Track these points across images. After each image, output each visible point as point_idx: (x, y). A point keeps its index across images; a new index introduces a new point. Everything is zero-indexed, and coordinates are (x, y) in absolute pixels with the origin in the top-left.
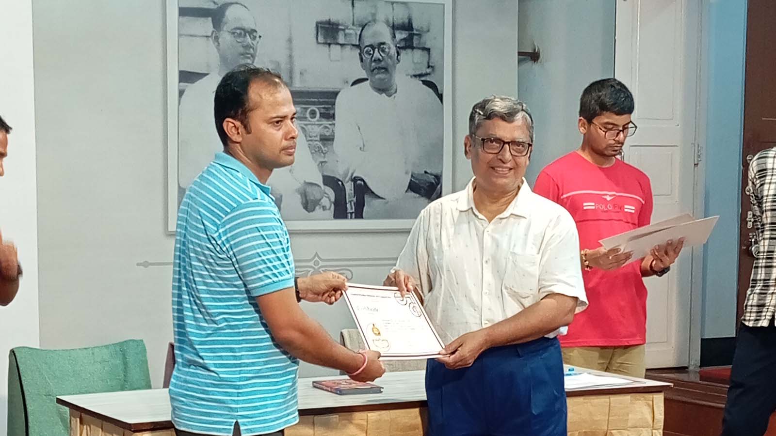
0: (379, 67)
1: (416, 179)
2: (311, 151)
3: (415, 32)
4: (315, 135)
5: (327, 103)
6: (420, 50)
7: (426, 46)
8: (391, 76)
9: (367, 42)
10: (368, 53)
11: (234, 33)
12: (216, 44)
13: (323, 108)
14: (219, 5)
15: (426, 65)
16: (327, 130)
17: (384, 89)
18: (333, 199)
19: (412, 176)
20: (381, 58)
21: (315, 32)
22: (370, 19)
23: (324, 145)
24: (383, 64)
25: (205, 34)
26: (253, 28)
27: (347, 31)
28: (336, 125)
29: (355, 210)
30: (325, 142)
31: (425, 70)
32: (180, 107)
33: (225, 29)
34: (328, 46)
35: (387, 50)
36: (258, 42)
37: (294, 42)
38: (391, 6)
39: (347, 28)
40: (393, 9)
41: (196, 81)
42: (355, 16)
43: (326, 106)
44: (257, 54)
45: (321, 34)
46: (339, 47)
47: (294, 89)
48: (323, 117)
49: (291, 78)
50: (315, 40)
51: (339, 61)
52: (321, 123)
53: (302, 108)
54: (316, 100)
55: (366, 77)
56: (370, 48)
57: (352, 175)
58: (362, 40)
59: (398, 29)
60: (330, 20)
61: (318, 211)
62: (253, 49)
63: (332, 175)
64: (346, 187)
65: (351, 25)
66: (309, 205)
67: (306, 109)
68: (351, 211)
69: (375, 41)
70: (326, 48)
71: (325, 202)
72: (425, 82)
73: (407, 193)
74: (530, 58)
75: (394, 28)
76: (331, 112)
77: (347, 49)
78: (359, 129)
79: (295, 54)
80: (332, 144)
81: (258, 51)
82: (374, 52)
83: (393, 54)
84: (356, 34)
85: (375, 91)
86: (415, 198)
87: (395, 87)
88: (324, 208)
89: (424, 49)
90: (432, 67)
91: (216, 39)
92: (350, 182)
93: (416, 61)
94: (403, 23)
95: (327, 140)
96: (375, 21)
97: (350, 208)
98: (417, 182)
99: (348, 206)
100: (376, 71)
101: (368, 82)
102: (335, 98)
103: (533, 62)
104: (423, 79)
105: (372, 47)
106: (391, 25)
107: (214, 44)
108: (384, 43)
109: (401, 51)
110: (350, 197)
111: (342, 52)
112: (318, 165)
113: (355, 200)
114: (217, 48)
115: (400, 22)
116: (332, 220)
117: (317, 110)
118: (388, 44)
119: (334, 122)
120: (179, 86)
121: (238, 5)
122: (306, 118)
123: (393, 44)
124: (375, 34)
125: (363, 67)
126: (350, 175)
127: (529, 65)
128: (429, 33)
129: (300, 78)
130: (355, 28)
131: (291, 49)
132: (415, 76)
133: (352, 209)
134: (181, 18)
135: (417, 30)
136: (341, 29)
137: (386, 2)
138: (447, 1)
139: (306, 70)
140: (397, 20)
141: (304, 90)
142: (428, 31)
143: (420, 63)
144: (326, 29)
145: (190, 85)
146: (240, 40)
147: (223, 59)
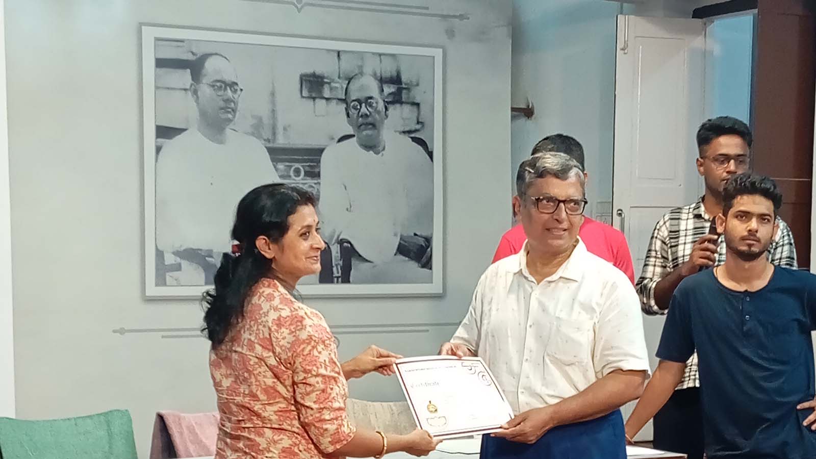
0: (366, 123)
1: (406, 242)
3: (404, 86)
5: (312, 161)
6: (408, 106)
7: (417, 100)
8: (379, 132)
9: (354, 96)
10: (355, 108)
11: (213, 86)
12: (195, 96)
13: (308, 166)
14: (198, 56)
15: (416, 122)
17: (371, 146)
19: (401, 239)
20: (368, 114)
21: (299, 86)
22: (357, 72)
24: (370, 120)
25: (183, 87)
26: (235, 81)
27: (333, 85)
28: (321, 185)
29: (342, 273)
31: (414, 126)
32: (157, 165)
33: (204, 81)
34: (312, 100)
35: (374, 105)
36: (239, 96)
37: (277, 95)
38: (379, 59)
40: (381, 61)
41: (174, 137)
42: (341, 68)
43: (312, 164)
44: (239, 108)
45: (306, 87)
46: (324, 101)
47: (276, 145)
48: (308, 176)
49: (274, 134)
50: (299, 94)
51: (323, 116)
52: (305, 181)
53: (286, 166)
54: (301, 157)
55: (352, 133)
56: (356, 103)
57: (338, 237)
58: (348, 94)
59: (386, 82)
60: (314, 72)
62: (234, 102)
65: (337, 78)
67: (291, 167)
68: (337, 275)
69: (362, 95)
70: (311, 102)
72: (414, 139)
73: (396, 256)
74: (523, 114)
75: (382, 81)
76: (318, 170)
77: (332, 104)
78: (346, 188)
79: (278, 108)
80: (318, 203)
81: (239, 105)
82: (361, 107)
83: (381, 110)
84: (342, 87)
85: (362, 148)
86: (405, 261)
87: (382, 143)
89: (413, 104)
90: (421, 123)
91: (195, 92)
92: (336, 244)
93: (405, 116)
94: (391, 77)
96: (362, 73)
97: (337, 272)
98: (406, 244)
99: (335, 269)
100: (363, 127)
101: (355, 139)
102: (321, 156)
103: (527, 118)
104: (413, 135)
105: (358, 100)
106: (379, 78)
107: (193, 96)
108: (371, 98)
109: (389, 105)
110: (336, 260)
111: (327, 107)
113: (341, 265)
114: (195, 102)
115: (388, 76)
116: (317, 284)
117: (301, 168)
118: (376, 99)
119: (319, 181)
120: (156, 142)
121: (218, 56)
122: (290, 176)
123: (381, 98)
124: (362, 88)
125: (350, 123)
126: (336, 236)
127: (522, 121)
128: (418, 88)
129: (284, 133)
130: (340, 81)
131: (273, 103)
132: (404, 132)
133: (338, 273)
134: (158, 69)
135: (405, 84)
136: (327, 83)
137: (374, 54)
138: (438, 53)
139: (289, 126)
140: (385, 72)
141: (287, 146)
142: (418, 85)
143: (409, 119)
144: (311, 82)
145: (167, 140)
146: (220, 93)
147: (203, 114)
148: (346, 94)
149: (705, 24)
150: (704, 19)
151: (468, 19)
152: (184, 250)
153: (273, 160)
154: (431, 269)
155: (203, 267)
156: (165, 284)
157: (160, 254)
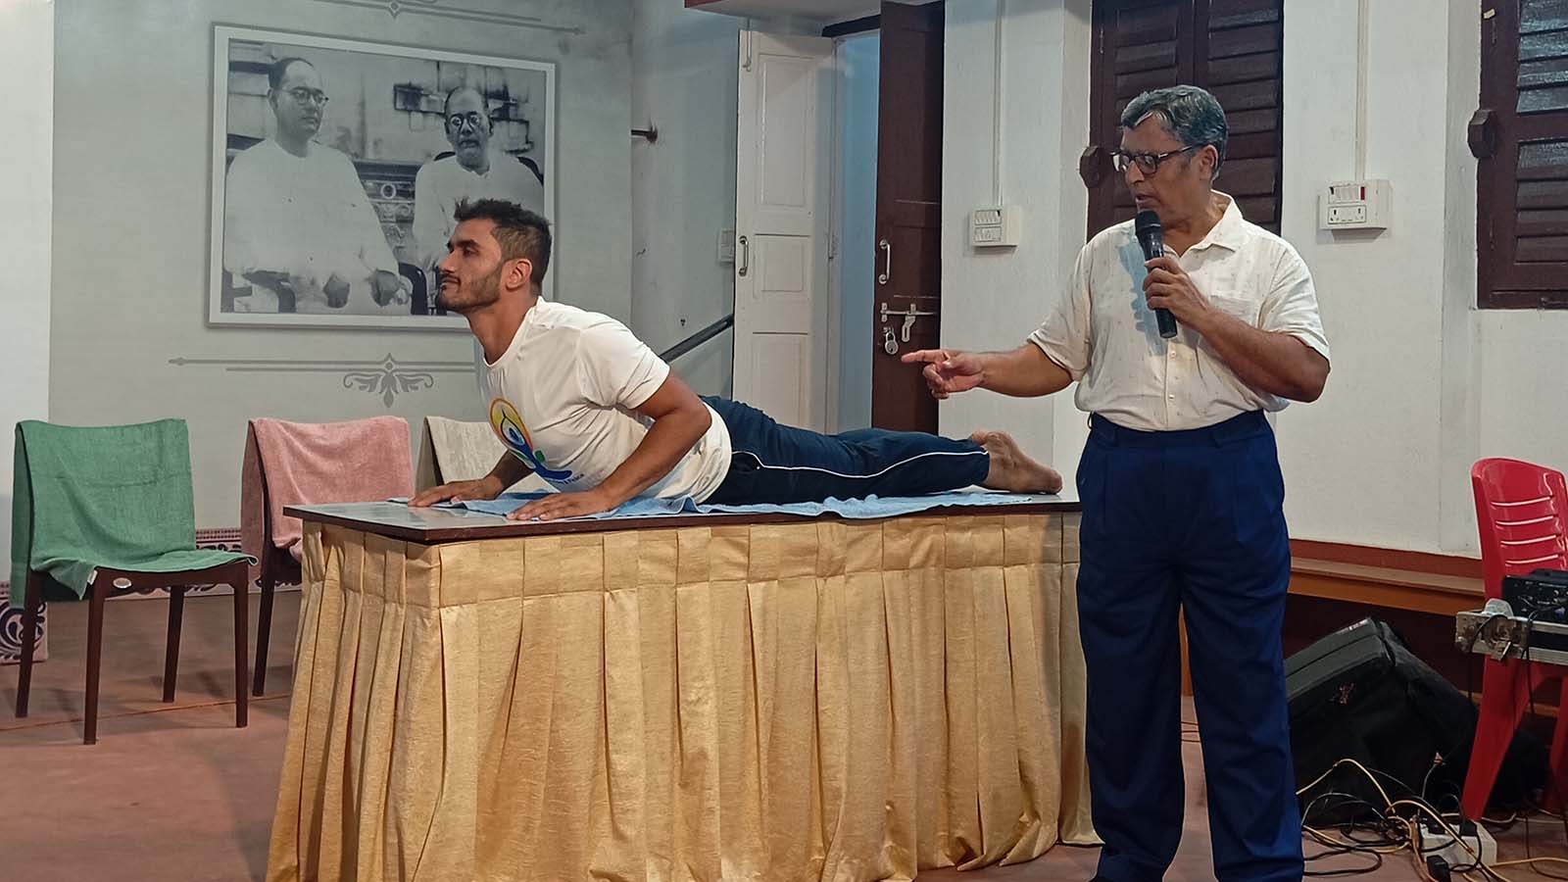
0: (468, 140)
2: (385, 234)
3: (511, 101)
4: (390, 215)
6: (516, 123)
7: (526, 118)
8: (482, 150)
9: (455, 110)
10: (455, 123)
11: (295, 93)
12: (274, 105)
13: (401, 184)
14: (279, 60)
15: (524, 140)
17: (473, 165)
18: (411, 292)
20: (471, 130)
21: (392, 96)
22: (458, 83)
23: (401, 228)
24: (473, 136)
26: (318, 87)
27: (431, 97)
28: (416, 206)
30: (404, 224)
31: (522, 146)
32: (228, 177)
33: (285, 88)
34: (407, 113)
35: (478, 121)
36: (324, 105)
37: (367, 106)
38: (484, 72)
39: (431, 93)
40: (486, 74)
41: (248, 147)
42: (441, 79)
44: (323, 119)
45: (400, 99)
46: (420, 115)
47: (364, 161)
48: (401, 195)
49: (363, 148)
50: (392, 105)
51: (421, 130)
52: (396, 201)
53: (372, 183)
54: (393, 175)
55: (451, 150)
56: (458, 118)
57: (433, 264)
58: (448, 109)
59: (491, 97)
60: (410, 83)
61: (393, 305)
62: (318, 112)
63: (410, 263)
65: (435, 90)
66: (381, 297)
67: (382, 184)
69: (464, 110)
70: (404, 116)
71: (401, 293)
72: (522, 160)
74: (645, 137)
75: (488, 96)
76: (411, 190)
77: (430, 118)
78: (443, 211)
79: (368, 121)
80: (411, 228)
81: (324, 116)
82: (463, 123)
83: (485, 127)
85: (465, 168)
87: (487, 164)
88: (400, 301)
89: (522, 121)
90: (531, 143)
91: (274, 99)
92: (431, 272)
93: (512, 134)
94: (498, 91)
95: (405, 221)
96: (464, 87)
99: (429, 299)
100: (464, 145)
101: (454, 157)
102: (416, 174)
103: (650, 141)
104: (520, 156)
105: (459, 115)
107: (271, 105)
108: (475, 113)
109: (495, 122)
110: (431, 290)
111: (424, 121)
112: (394, 252)
114: (274, 110)
115: (494, 89)
116: (408, 315)
117: (393, 187)
118: (480, 114)
119: (413, 202)
120: (227, 152)
121: (301, 62)
122: (379, 196)
123: (485, 114)
124: (464, 102)
125: (450, 139)
126: (431, 263)
127: (644, 145)
128: (526, 104)
129: (374, 148)
130: (440, 94)
131: (362, 114)
132: (511, 152)
134: (232, 74)
135: (513, 100)
136: (424, 95)
137: (479, 65)
138: (550, 68)
139: (380, 140)
140: (491, 86)
141: (377, 162)
142: (527, 101)
143: (518, 138)
144: (406, 94)
145: (240, 151)
146: (303, 101)
147: (282, 124)
148: (446, 108)
149: (835, 42)
150: (835, 39)
151: (583, 33)
152: (257, 272)
153: (360, 177)
155: (278, 293)
156: (232, 310)
157: (227, 277)
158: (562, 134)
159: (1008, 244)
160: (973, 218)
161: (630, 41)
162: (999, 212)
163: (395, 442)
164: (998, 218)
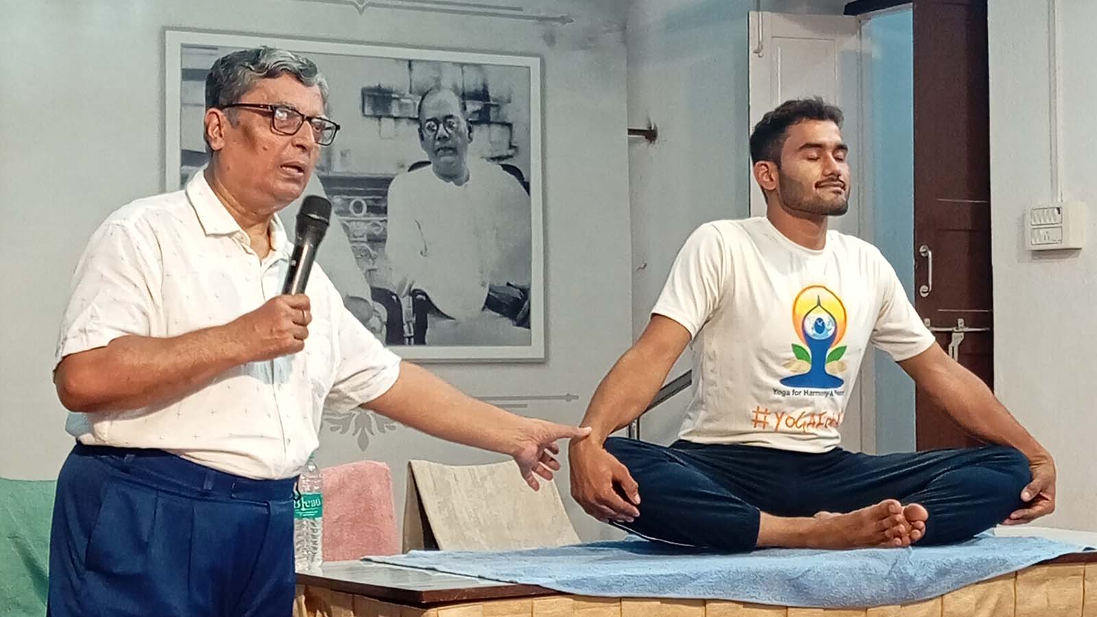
0: (445, 147)
1: (496, 293)
2: (355, 255)
3: (492, 102)
4: (361, 234)
5: (377, 193)
6: (500, 126)
7: (509, 122)
8: (461, 159)
9: (429, 114)
10: (430, 128)
13: (372, 199)
15: (508, 145)
16: (378, 228)
17: (452, 175)
19: (490, 290)
20: (447, 135)
21: (360, 102)
23: (373, 248)
24: (449, 143)
27: (402, 100)
28: (389, 222)
30: (375, 244)
31: (506, 151)
34: (377, 120)
35: (455, 125)
38: (461, 70)
40: (463, 72)
42: (413, 80)
43: (377, 197)
45: (368, 104)
46: (392, 120)
47: (331, 174)
48: (372, 212)
49: (329, 160)
50: (360, 112)
51: (390, 138)
52: (366, 219)
53: (344, 199)
54: (362, 189)
55: (428, 159)
56: (433, 123)
57: (410, 288)
58: (422, 113)
60: (379, 86)
63: (383, 287)
64: (402, 302)
65: (408, 93)
67: (350, 200)
68: (409, 335)
69: (440, 114)
70: (375, 122)
71: (374, 322)
73: (484, 312)
74: (644, 137)
75: (465, 96)
76: (383, 205)
77: (401, 123)
78: (419, 227)
80: (384, 247)
82: (438, 128)
83: (463, 131)
85: (441, 178)
86: (495, 317)
87: (466, 172)
88: (373, 330)
89: (504, 124)
90: (515, 147)
92: (408, 296)
93: (493, 139)
94: (476, 91)
95: (377, 240)
96: (439, 88)
97: (408, 330)
98: (497, 297)
99: (405, 327)
100: (441, 151)
101: (431, 166)
102: (388, 187)
103: (649, 142)
105: (434, 120)
108: (451, 117)
109: (474, 126)
110: (408, 316)
111: (395, 128)
112: (365, 274)
113: (415, 322)
115: (473, 89)
117: (363, 202)
118: (458, 118)
119: (385, 218)
120: (181, 170)
122: (349, 212)
123: (463, 117)
124: (440, 105)
125: (425, 147)
126: (407, 287)
127: (643, 146)
128: (509, 105)
129: (341, 159)
130: (412, 96)
133: (410, 332)
134: (184, 82)
136: (395, 98)
137: (454, 64)
138: (534, 63)
139: (348, 151)
140: (468, 86)
141: (346, 175)
142: (509, 101)
143: (499, 142)
144: (375, 98)
145: (194, 168)
148: (419, 110)
149: (860, 22)
150: (859, 16)
151: (572, 21)
153: (328, 192)
154: (529, 327)
158: (549, 136)
159: (1072, 246)
160: (1028, 217)
161: (623, 28)
162: (1058, 209)
163: (376, 490)
164: (1059, 216)
